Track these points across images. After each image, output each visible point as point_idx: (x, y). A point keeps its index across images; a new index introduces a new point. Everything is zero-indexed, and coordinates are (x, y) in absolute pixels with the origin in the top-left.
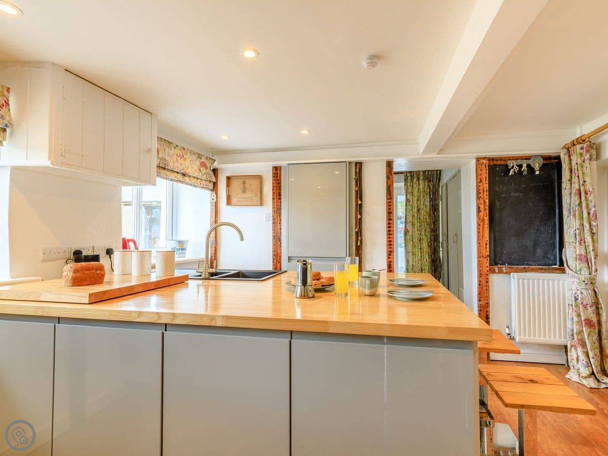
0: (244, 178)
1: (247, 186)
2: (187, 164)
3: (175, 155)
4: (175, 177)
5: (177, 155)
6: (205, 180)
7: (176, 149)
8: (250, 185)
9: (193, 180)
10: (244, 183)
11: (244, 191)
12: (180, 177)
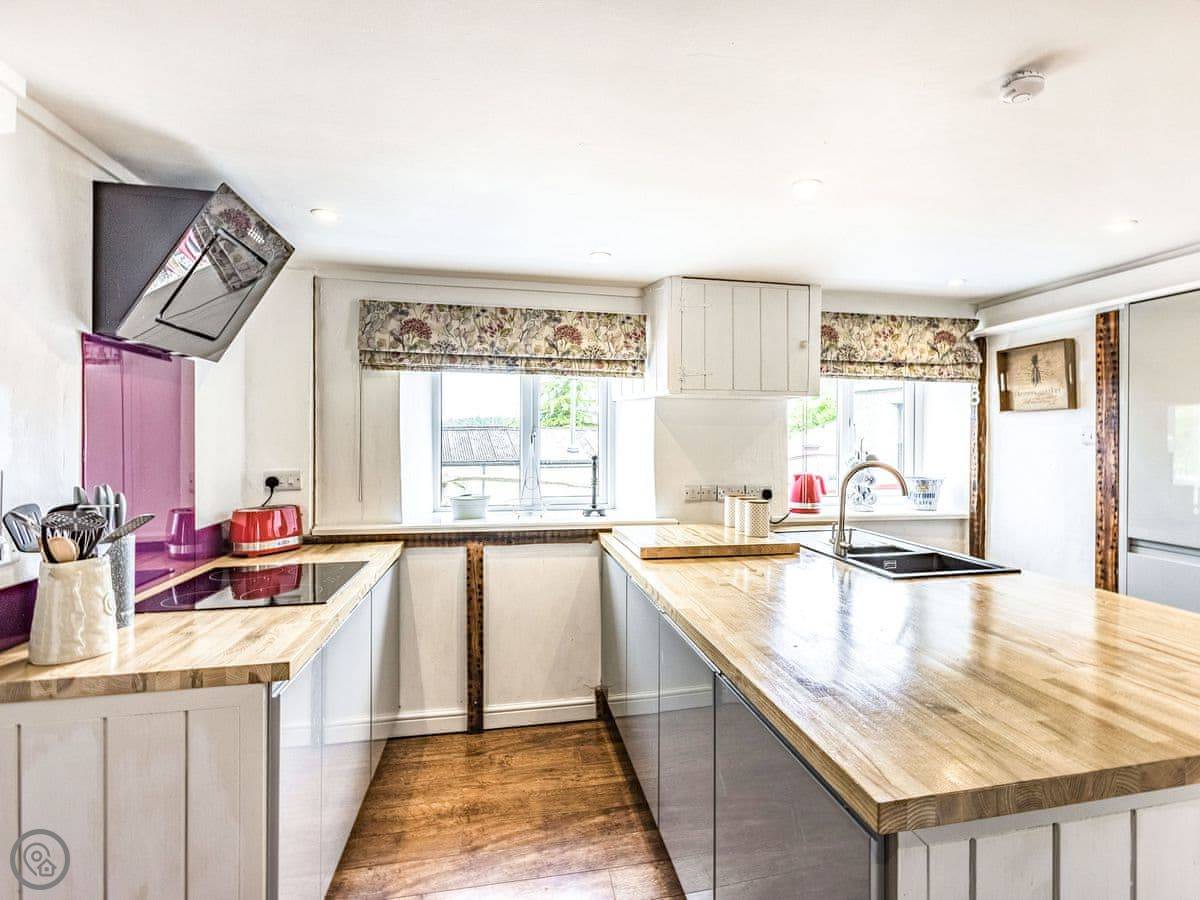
0: (1034, 351)
1: (1041, 366)
2: (901, 343)
3: (873, 335)
4: (876, 371)
5: (877, 334)
6: (953, 364)
7: (876, 324)
8: (1048, 362)
9: (920, 371)
10: (1035, 360)
11: (1036, 379)
12: (887, 370)
